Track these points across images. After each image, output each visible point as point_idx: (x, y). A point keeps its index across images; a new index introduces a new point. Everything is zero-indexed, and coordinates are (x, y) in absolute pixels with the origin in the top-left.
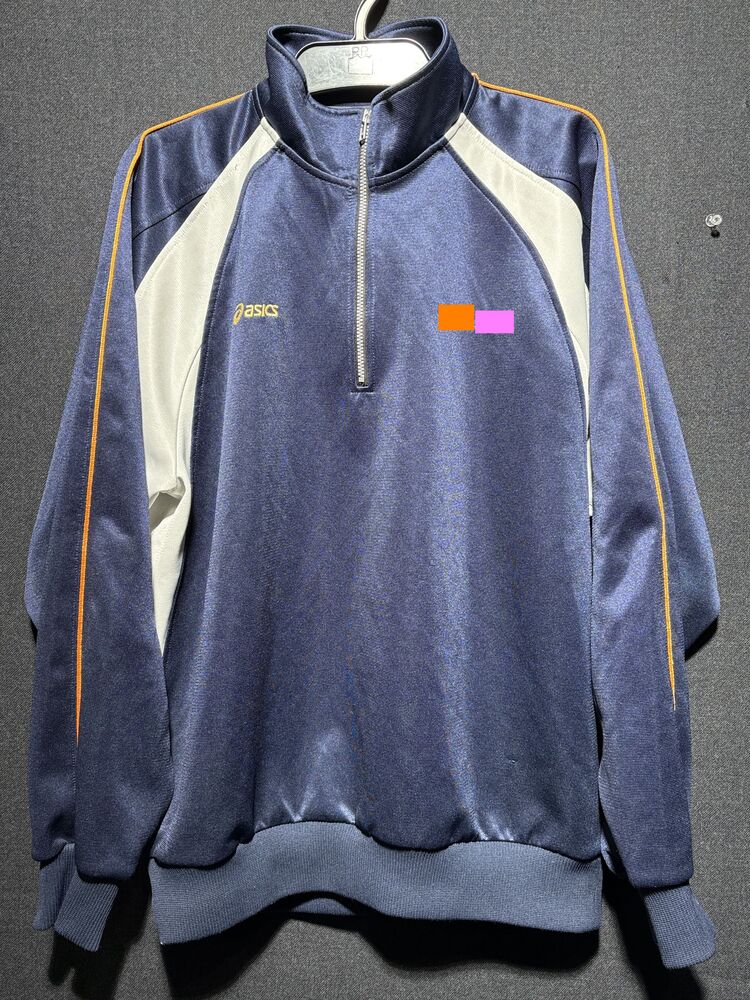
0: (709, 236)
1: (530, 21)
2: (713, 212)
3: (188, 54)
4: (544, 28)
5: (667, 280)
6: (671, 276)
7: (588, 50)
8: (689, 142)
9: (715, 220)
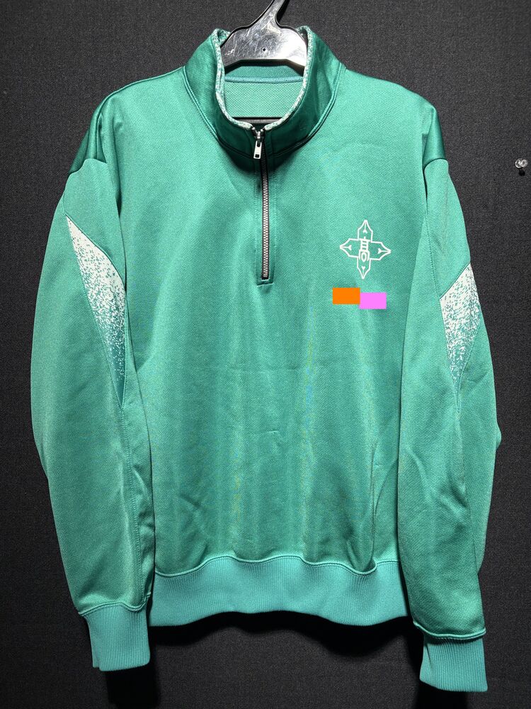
0: (517, 174)
1: (390, 20)
2: (521, 157)
3: (144, 47)
4: (401, 24)
5: (486, 206)
6: (490, 204)
7: (432, 41)
8: (504, 106)
9: (521, 163)
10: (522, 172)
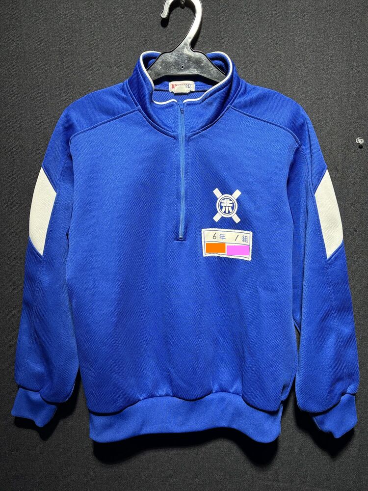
10: (361, 146)
